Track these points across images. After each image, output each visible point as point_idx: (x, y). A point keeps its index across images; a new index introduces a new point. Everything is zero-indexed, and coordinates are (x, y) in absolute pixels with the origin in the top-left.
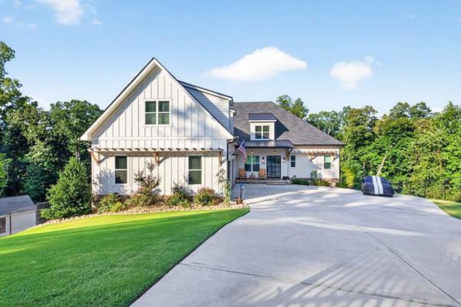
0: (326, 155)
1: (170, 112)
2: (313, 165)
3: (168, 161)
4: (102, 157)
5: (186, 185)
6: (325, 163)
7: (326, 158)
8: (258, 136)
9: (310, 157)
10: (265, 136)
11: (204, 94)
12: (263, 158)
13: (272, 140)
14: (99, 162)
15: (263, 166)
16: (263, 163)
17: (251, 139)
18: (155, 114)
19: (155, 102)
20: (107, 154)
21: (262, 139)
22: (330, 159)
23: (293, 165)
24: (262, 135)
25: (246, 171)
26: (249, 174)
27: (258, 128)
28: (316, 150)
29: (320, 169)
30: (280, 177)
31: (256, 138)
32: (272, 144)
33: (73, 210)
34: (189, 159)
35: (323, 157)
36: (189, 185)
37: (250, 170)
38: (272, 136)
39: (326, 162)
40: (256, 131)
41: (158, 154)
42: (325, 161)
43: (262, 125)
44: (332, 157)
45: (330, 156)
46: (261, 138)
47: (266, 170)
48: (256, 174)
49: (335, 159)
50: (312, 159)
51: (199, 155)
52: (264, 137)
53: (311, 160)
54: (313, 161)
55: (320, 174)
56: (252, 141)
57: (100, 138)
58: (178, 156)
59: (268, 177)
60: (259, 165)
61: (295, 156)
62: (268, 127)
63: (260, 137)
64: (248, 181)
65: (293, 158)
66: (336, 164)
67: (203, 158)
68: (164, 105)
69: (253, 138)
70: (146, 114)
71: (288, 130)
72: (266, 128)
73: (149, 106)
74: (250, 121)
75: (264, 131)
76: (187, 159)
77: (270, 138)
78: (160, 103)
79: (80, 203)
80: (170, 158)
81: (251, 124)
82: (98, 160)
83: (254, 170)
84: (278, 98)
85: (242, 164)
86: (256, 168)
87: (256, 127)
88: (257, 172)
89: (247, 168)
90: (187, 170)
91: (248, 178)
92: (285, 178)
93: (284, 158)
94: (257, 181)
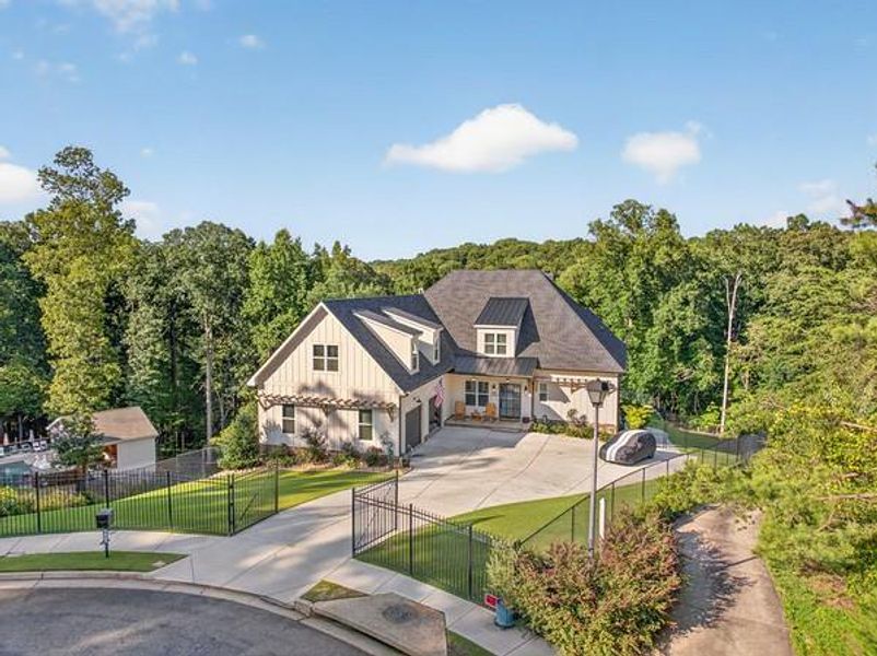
1: (339, 359)
4: (268, 404)
8: (489, 350)
9: (569, 388)
10: (501, 350)
12: (494, 387)
13: (511, 358)
14: (266, 409)
15: (494, 399)
16: (494, 393)
17: (478, 354)
18: (324, 359)
19: (323, 346)
20: (274, 401)
21: (496, 355)
23: (543, 397)
24: (495, 348)
25: (467, 403)
26: (470, 410)
27: (488, 337)
28: (575, 378)
30: (518, 418)
31: (486, 352)
33: (246, 462)
34: (360, 412)
36: (359, 440)
37: (474, 404)
38: (510, 350)
40: (486, 341)
43: (496, 332)
46: (493, 353)
47: (498, 406)
48: (481, 410)
51: (370, 408)
52: (499, 352)
54: (575, 394)
55: (585, 415)
56: (479, 357)
57: (266, 383)
58: (348, 409)
59: (501, 416)
60: (487, 397)
61: (546, 385)
62: (504, 336)
63: (492, 351)
64: (468, 422)
65: (543, 387)
66: (612, 400)
67: (374, 412)
68: (333, 350)
69: (481, 352)
70: (314, 359)
71: (539, 341)
72: (502, 338)
73: (317, 350)
74: (476, 326)
75: (498, 342)
76: (357, 412)
77: (508, 353)
78: (329, 347)
81: (479, 331)
82: (264, 407)
83: (480, 405)
84: (615, 207)
85: (461, 395)
86: (484, 400)
87: (487, 335)
88: (484, 409)
89: (470, 400)
90: (358, 424)
91: (468, 417)
92: (526, 420)
93: (526, 389)
94: (477, 423)
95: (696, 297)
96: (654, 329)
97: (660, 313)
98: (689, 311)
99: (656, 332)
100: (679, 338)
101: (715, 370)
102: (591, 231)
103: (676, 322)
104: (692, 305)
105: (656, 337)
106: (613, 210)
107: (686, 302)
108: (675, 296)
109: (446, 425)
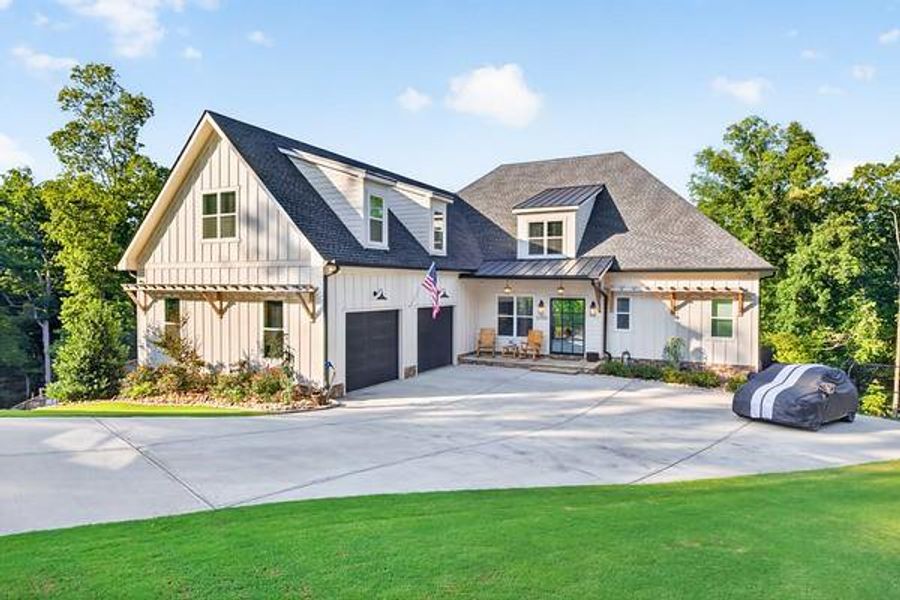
0: (716, 297)
1: (236, 214)
2: (678, 324)
3: (234, 308)
4: (149, 300)
5: (261, 359)
6: (714, 322)
7: (719, 306)
8: (535, 248)
9: (668, 303)
10: (554, 248)
11: (321, 168)
12: (541, 304)
13: (569, 259)
14: (146, 309)
15: (541, 325)
16: (542, 315)
17: (519, 257)
18: (215, 218)
19: (215, 195)
20: (155, 295)
21: (545, 255)
22: (729, 311)
23: (623, 322)
24: (545, 245)
25: (500, 333)
26: (504, 341)
27: (535, 228)
28: (680, 284)
29: (699, 336)
30: (583, 355)
31: (531, 253)
32: (571, 268)
34: (265, 307)
35: (708, 304)
36: (264, 360)
37: (511, 334)
38: (570, 246)
39: (718, 318)
40: (531, 235)
41: (220, 296)
42: (714, 312)
43: (546, 219)
44: (735, 305)
45: (730, 302)
46: (542, 253)
47: (547, 334)
48: (518, 340)
49: (743, 310)
50: (676, 308)
51: (280, 299)
52: (550, 251)
53: (673, 313)
54: (679, 313)
55: (699, 351)
56: (522, 260)
57: (146, 266)
58: (249, 301)
59: (551, 352)
60: (531, 320)
61: (628, 300)
62: (560, 223)
63: (540, 250)
64: (499, 359)
65: (624, 303)
66: (748, 323)
67: (285, 305)
68: (229, 200)
69: (523, 252)
70: (204, 219)
71: (627, 230)
72: (556, 228)
73: (209, 201)
74: (516, 211)
75: (549, 235)
76: (262, 305)
77: (564, 252)
78: (223, 196)
79: (96, 377)
80: (237, 303)
81: (519, 218)
82: (143, 305)
83: (519, 335)
84: (729, 129)
85: (491, 318)
86: (526, 327)
87: (532, 225)
88: (525, 339)
89: (505, 328)
90: (262, 329)
91: (499, 353)
92: (593, 357)
93: (593, 305)
94: (514, 361)
95: (854, 235)
96: (788, 280)
97: (798, 258)
98: (843, 253)
99: (793, 283)
100: (827, 290)
101: (881, 336)
102: (700, 163)
103: (823, 268)
104: (847, 245)
105: (793, 290)
106: (726, 132)
107: (836, 243)
108: (820, 235)
109: (461, 361)
